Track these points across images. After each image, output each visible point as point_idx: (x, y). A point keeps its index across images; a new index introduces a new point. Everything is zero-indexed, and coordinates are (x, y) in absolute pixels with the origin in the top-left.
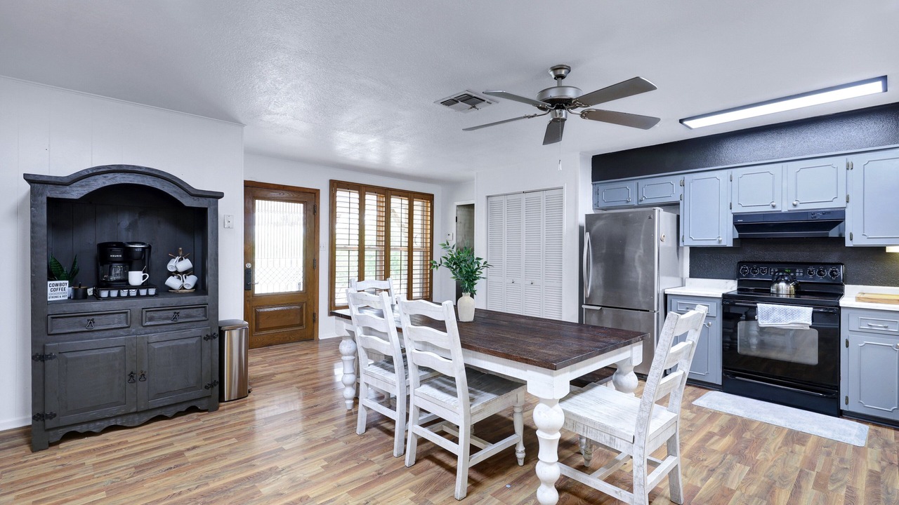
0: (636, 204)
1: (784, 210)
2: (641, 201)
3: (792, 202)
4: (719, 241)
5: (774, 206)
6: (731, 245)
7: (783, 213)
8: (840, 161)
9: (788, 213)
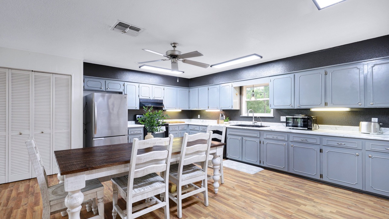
0: (105, 90)
1: (152, 99)
2: (107, 89)
3: (153, 97)
4: (136, 108)
5: (150, 97)
6: (139, 109)
7: (151, 100)
8: (162, 87)
9: (153, 100)
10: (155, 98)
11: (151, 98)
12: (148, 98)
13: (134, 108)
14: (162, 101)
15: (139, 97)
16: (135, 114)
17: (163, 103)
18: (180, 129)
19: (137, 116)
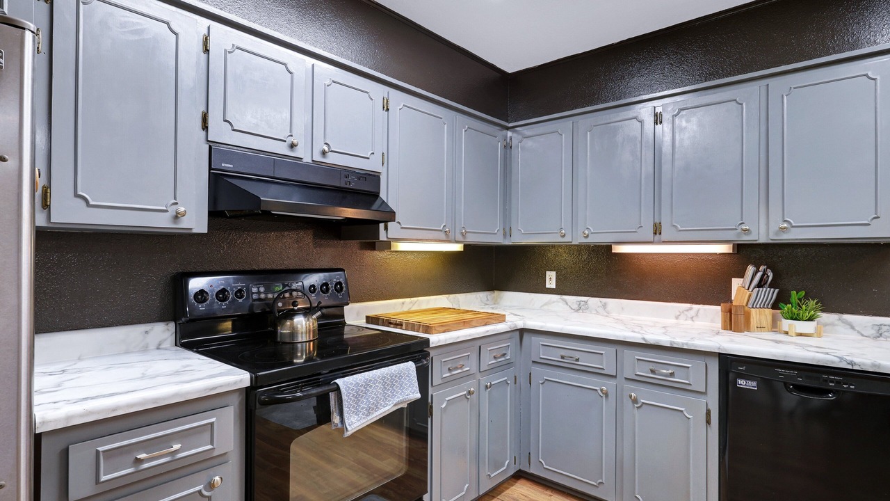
1: (307, 160)
3: (320, 146)
4: (177, 217)
5: (292, 146)
6: (204, 230)
7: (306, 166)
8: (378, 91)
9: (316, 166)
10: (332, 159)
11: (304, 154)
12: (282, 149)
13: (161, 222)
14: (374, 178)
15: (205, 127)
16: (173, 269)
17: (383, 195)
18: (488, 361)
19: (196, 284)
